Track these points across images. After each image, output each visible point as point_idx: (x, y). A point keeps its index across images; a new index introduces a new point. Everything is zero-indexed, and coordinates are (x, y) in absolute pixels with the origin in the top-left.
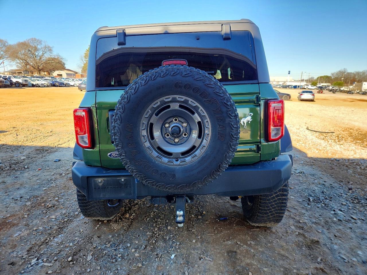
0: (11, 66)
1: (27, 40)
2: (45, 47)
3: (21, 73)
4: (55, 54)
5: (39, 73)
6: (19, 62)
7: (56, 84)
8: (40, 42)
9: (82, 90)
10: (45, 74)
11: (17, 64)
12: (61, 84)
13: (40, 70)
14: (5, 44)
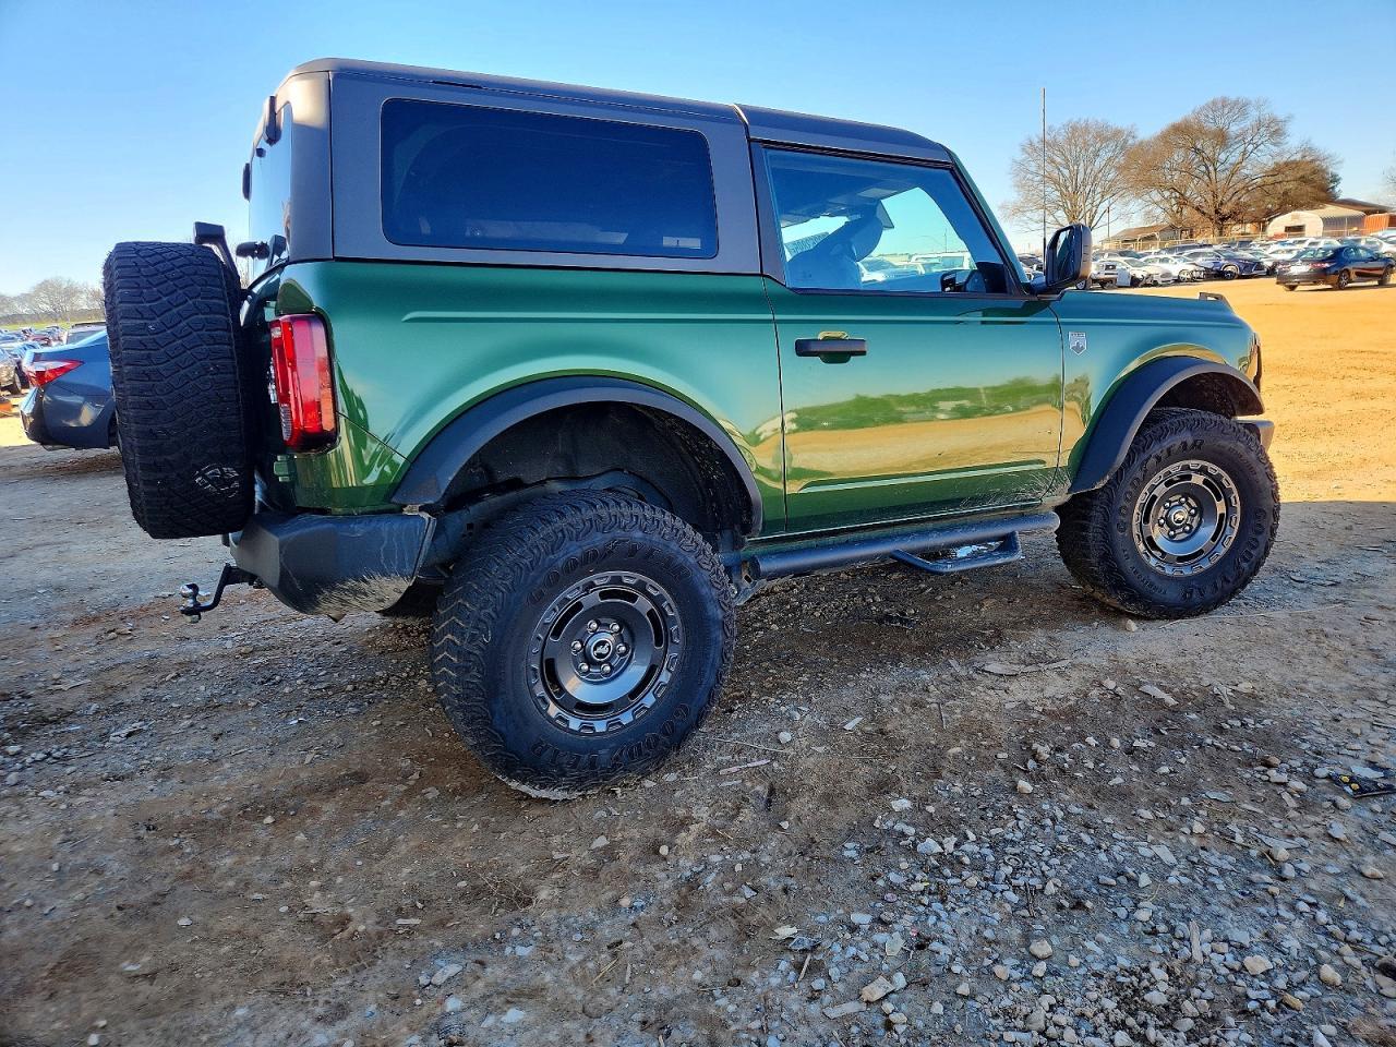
0: (1126, 216)
1: (1193, 112)
2: (1260, 124)
3: (1152, 238)
4: (1292, 145)
5: (1217, 231)
6: (1157, 198)
7: (1229, 269)
8: (1241, 108)
9: (1292, 288)
10: (1248, 231)
11: (1147, 209)
12: (1246, 266)
13: (1223, 219)
14: (1126, 141)
